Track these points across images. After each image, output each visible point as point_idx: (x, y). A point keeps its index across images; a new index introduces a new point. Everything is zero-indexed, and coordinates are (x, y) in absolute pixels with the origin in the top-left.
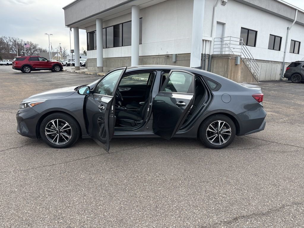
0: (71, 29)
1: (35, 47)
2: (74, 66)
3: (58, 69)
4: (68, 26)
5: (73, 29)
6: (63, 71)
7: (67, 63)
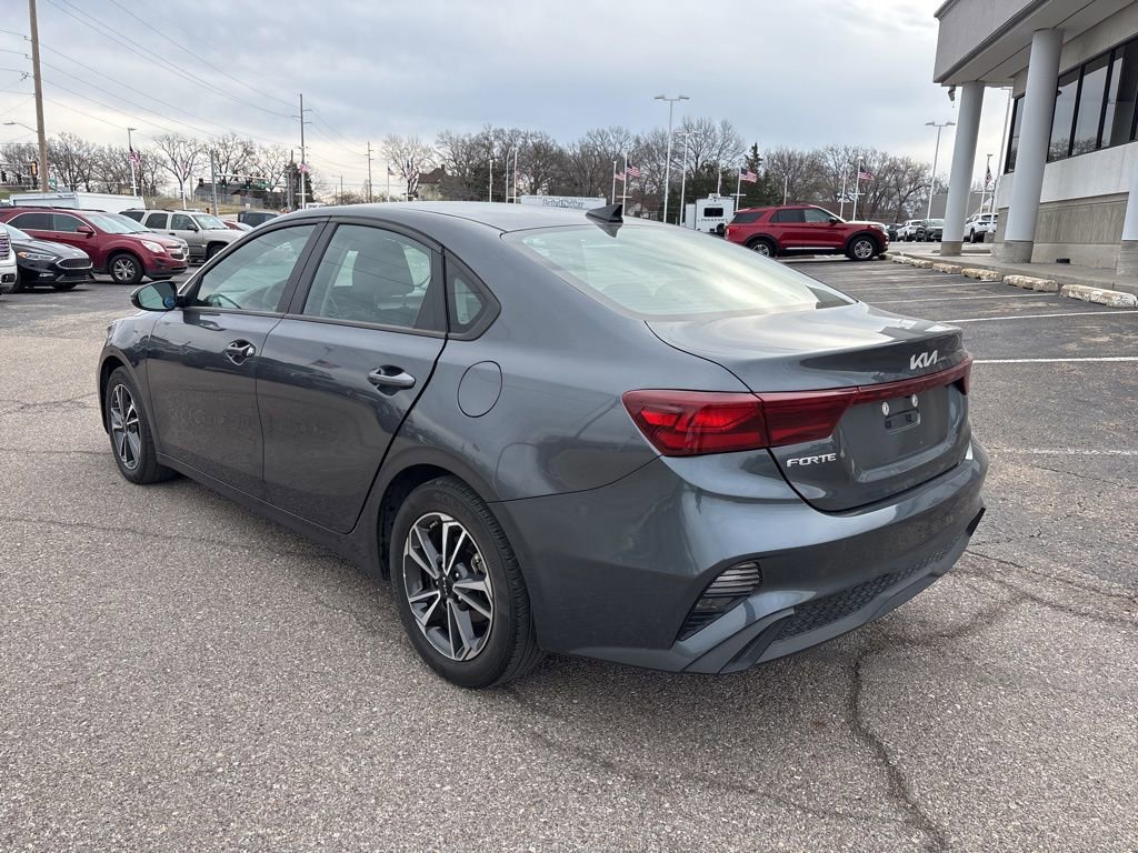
0: (951, 93)
1: (916, 178)
2: (940, 241)
3: (864, 249)
4: (942, 80)
5: (959, 90)
6: (883, 258)
7: (973, 230)
